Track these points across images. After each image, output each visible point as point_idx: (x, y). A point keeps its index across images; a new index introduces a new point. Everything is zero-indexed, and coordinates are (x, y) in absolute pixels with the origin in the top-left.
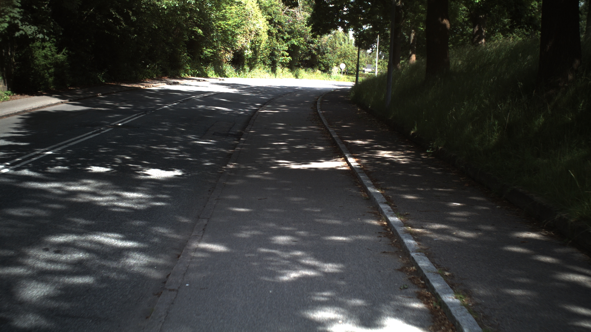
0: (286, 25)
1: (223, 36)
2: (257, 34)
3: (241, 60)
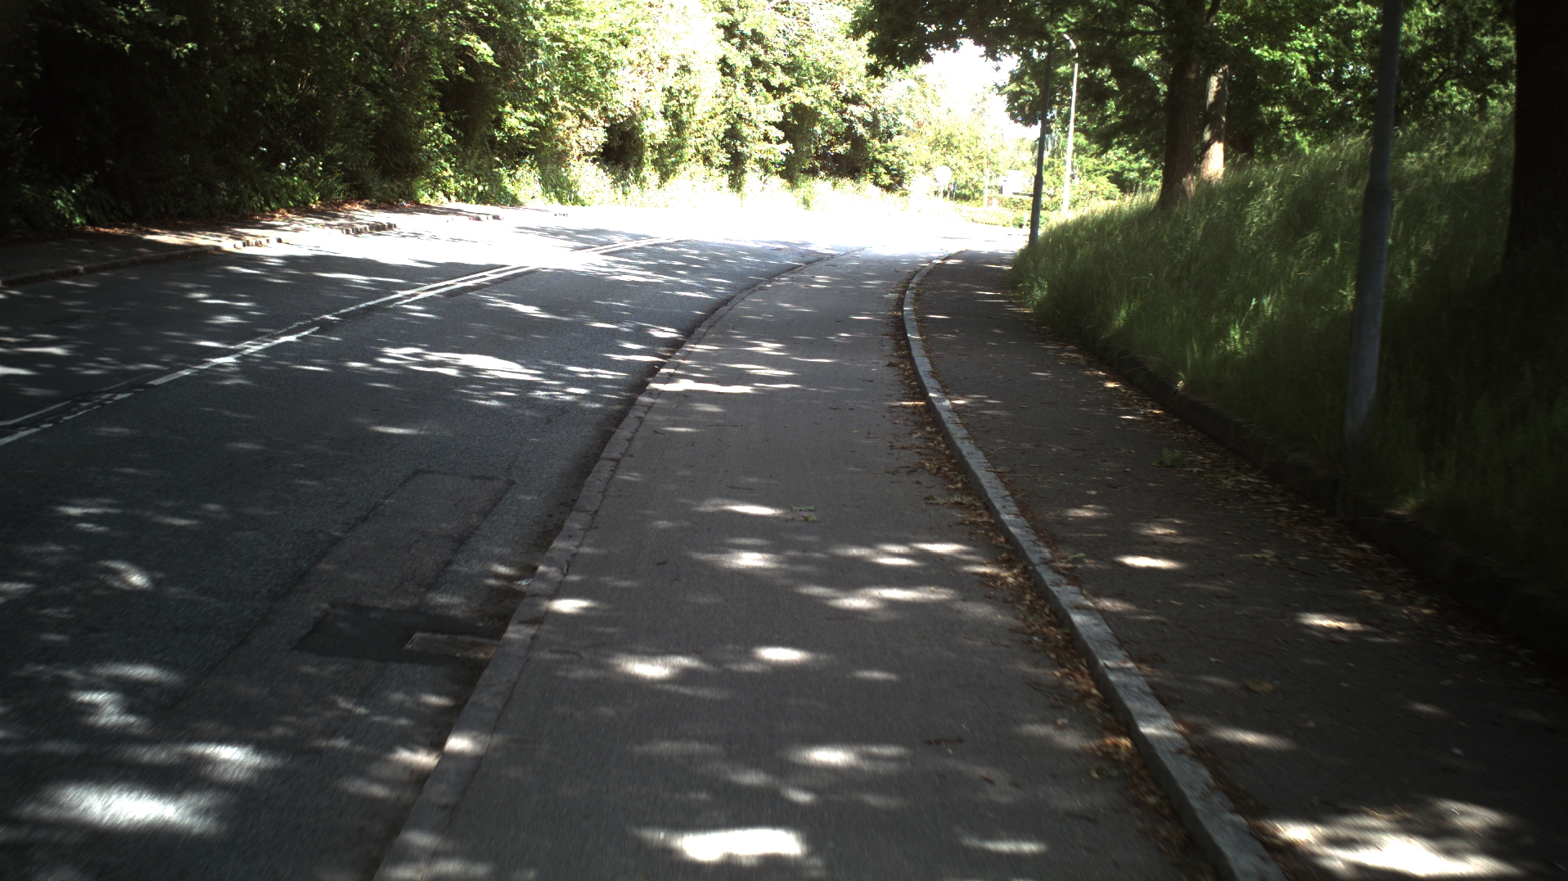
0: (776, 44)
1: (571, 71)
2: (685, 69)
3: (631, 148)
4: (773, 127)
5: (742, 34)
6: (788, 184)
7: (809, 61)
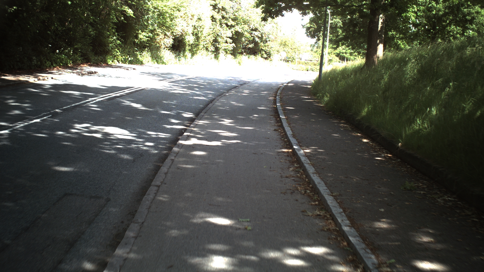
0: (230, 11)
2: (200, 19)
3: (181, 45)
4: (229, 39)
5: (219, 8)
6: (234, 57)
7: (241, 17)
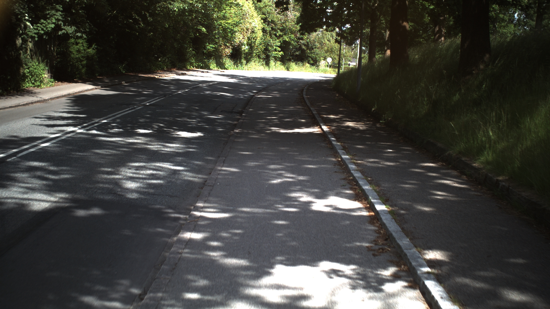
0: (278, 23)
1: (223, 34)
2: (253, 32)
3: (238, 54)
6: (282, 64)
7: (288, 28)
